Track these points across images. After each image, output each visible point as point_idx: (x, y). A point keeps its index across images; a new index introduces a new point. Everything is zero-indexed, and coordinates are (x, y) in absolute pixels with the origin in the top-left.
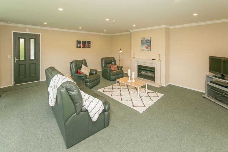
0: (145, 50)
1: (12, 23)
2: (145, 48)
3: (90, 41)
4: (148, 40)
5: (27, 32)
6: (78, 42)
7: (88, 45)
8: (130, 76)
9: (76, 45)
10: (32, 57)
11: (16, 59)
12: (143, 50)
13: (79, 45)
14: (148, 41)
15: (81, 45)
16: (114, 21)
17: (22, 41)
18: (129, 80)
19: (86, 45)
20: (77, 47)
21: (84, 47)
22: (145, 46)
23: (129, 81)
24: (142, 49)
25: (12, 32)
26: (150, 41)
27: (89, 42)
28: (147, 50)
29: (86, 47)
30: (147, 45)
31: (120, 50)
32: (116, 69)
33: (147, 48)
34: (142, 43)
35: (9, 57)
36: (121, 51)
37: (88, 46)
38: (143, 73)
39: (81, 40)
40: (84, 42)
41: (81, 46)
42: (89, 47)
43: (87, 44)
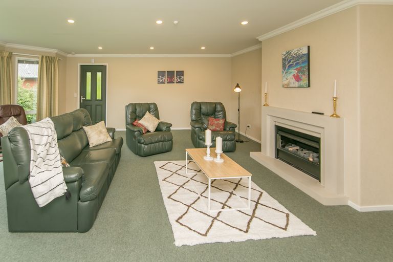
0: (292, 85)
1: (76, 53)
2: (293, 80)
3: (183, 71)
4: (299, 57)
5: (93, 63)
6: (161, 74)
7: (180, 78)
8: (211, 147)
9: (157, 79)
10: (99, 97)
11: (82, 98)
12: (287, 86)
13: (162, 79)
14: (301, 57)
15: (166, 78)
16: (176, 22)
17: (89, 74)
18: (208, 155)
19: (175, 78)
20: (159, 83)
21: (171, 82)
22: (291, 75)
23: (208, 158)
24: (286, 82)
25: (79, 64)
26: (305, 58)
27: (181, 73)
28: (297, 84)
29: (175, 82)
30: (299, 70)
31: (238, 86)
32: (218, 129)
33: (297, 78)
34: (284, 66)
35: (75, 94)
36: (238, 90)
37: (179, 80)
38: (291, 149)
39: (166, 69)
40: (171, 74)
41: (166, 80)
42: (181, 82)
43: (177, 77)
